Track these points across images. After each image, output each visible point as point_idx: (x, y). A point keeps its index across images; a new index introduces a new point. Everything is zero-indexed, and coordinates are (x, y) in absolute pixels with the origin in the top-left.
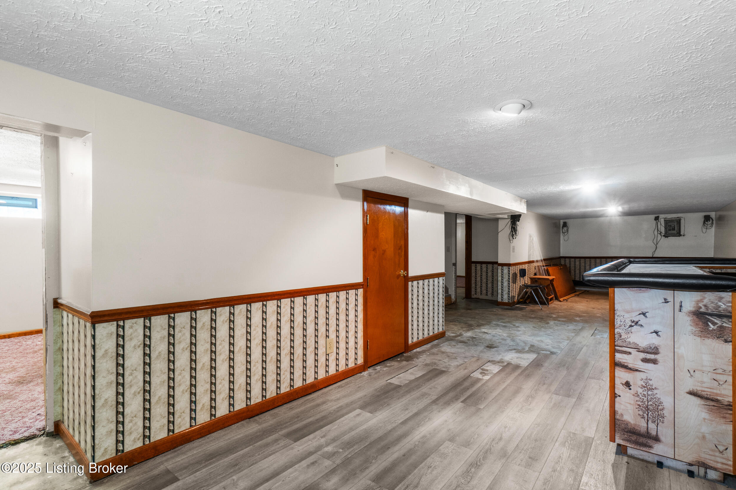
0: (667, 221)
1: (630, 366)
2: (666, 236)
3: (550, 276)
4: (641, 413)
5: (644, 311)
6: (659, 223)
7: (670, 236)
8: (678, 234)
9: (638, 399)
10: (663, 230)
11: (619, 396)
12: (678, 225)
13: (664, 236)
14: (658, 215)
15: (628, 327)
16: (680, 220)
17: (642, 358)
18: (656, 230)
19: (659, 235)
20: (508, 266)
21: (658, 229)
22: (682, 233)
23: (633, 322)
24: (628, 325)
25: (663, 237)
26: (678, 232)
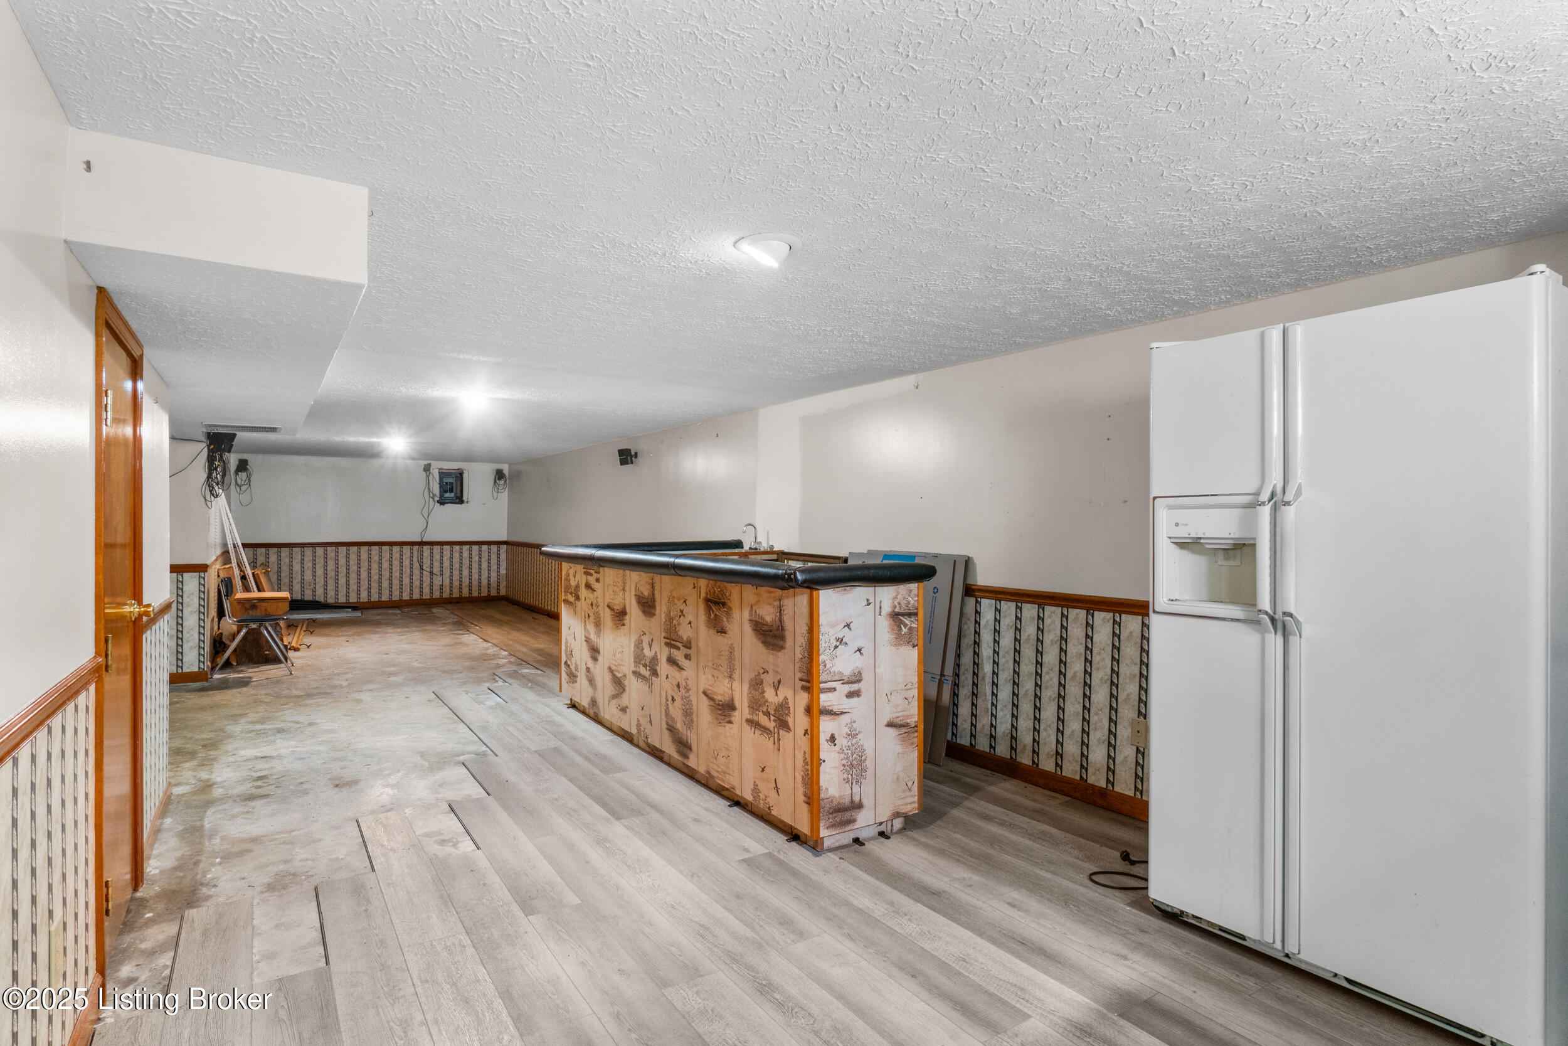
0: (443, 474)
1: (835, 709)
2: (442, 502)
3: (264, 591)
4: (845, 776)
5: (848, 621)
6: (431, 478)
7: (447, 503)
8: (457, 500)
9: (842, 756)
10: (436, 490)
11: (824, 761)
12: (459, 483)
13: (438, 502)
14: (429, 462)
15: (832, 649)
16: (461, 474)
17: (846, 692)
18: (427, 491)
19: (431, 500)
20: (200, 572)
21: (429, 489)
22: (465, 498)
23: (837, 640)
24: (833, 646)
25: (437, 504)
26: (459, 495)
